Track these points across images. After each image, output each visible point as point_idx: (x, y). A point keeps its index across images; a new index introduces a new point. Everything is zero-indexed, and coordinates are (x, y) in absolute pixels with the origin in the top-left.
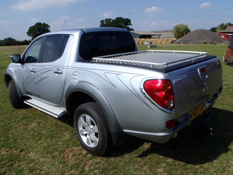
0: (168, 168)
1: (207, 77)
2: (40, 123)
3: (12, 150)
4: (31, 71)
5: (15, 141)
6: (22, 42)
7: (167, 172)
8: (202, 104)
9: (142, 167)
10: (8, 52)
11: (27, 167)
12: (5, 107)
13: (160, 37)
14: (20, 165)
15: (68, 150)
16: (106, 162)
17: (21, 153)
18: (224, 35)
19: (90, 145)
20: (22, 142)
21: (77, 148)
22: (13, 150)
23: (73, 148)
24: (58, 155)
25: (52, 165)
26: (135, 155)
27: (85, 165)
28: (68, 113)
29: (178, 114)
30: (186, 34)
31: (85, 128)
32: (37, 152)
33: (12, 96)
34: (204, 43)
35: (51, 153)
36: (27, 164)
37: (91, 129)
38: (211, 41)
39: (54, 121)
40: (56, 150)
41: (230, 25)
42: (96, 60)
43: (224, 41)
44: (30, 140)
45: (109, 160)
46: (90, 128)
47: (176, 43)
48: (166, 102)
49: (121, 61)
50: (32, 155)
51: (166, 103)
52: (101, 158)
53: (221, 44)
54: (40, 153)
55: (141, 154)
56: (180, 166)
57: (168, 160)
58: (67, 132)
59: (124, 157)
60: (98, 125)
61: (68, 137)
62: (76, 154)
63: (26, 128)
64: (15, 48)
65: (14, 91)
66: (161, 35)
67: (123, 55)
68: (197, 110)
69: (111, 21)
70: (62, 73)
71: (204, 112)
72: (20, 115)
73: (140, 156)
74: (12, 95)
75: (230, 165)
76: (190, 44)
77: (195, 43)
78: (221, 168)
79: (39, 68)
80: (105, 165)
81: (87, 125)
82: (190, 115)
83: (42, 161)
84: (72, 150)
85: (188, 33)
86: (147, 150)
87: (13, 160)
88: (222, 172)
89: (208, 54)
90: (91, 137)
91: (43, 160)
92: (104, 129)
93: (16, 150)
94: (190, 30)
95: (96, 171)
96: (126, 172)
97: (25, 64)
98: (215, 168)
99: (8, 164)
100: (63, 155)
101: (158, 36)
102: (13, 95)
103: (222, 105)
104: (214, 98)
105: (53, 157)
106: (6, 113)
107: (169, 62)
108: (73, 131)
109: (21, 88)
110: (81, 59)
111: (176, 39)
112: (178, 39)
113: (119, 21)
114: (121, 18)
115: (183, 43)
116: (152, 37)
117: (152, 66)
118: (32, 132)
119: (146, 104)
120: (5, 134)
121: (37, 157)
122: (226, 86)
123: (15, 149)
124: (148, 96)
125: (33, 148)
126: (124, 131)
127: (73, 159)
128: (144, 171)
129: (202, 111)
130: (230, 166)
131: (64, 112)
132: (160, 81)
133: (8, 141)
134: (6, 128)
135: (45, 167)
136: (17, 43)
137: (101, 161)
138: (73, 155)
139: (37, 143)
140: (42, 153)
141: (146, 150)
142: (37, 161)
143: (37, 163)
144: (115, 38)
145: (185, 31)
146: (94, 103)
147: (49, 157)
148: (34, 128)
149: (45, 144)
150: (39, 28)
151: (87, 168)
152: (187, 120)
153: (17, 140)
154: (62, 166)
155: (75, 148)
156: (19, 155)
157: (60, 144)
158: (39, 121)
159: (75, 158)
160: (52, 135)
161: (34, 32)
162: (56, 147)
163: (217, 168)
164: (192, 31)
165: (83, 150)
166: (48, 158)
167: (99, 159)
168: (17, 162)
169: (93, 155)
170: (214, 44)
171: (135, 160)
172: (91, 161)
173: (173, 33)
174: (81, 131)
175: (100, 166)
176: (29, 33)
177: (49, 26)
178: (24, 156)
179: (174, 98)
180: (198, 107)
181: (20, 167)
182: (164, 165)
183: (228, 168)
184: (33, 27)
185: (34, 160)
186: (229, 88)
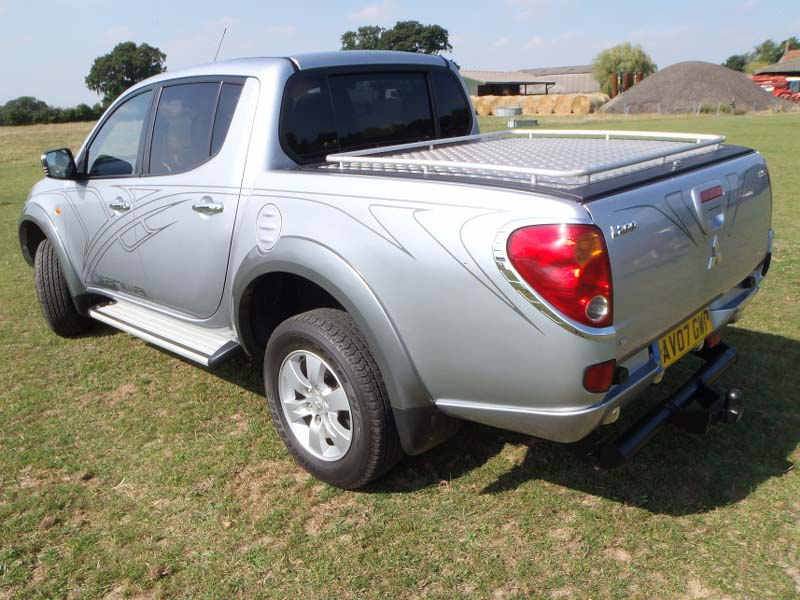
0: (586, 528)
1: (721, 217)
2: (149, 382)
3: (58, 473)
4: (111, 206)
5: (66, 443)
6: (73, 112)
7: (583, 539)
8: (702, 312)
9: (500, 525)
10: (23, 147)
11: (111, 529)
12: (24, 332)
13: (551, 89)
14: (89, 523)
15: (246, 472)
16: (377, 508)
17: (89, 482)
18: (774, 81)
19: (321, 453)
20: (88, 445)
21: (277, 464)
22: (61, 474)
23: (264, 464)
24: (214, 486)
25: (196, 519)
26: (474, 486)
27: (305, 520)
28: (244, 347)
29: (624, 342)
30: (641, 78)
31: (303, 397)
32: (142, 479)
33: (48, 295)
34: (702, 111)
35: (191, 482)
36: (111, 519)
37: (325, 399)
38: (727, 103)
39: (195, 376)
40: (208, 470)
41: (794, 45)
42: (341, 164)
43: (774, 104)
44: (115, 441)
45: (386, 501)
46: (321, 395)
47: (607, 112)
48: (583, 301)
49: (428, 167)
50: (126, 488)
51: (585, 304)
52: (358, 495)
53: (762, 112)
54: (151, 482)
55: (495, 483)
56: (626, 520)
57: (585, 502)
58: (241, 411)
59: (438, 492)
60: (349, 384)
61: (246, 429)
62: (275, 486)
63: (100, 402)
64: (48, 135)
65: (56, 276)
66: (554, 84)
67: (431, 147)
68: (685, 332)
69: (380, 36)
70: (221, 210)
71: (707, 341)
72: (76, 357)
73: (493, 489)
74: (47, 290)
75: (793, 515)
76: (654, 116)
77: (672, 112)
78: (764, 525)
79: (139, 194)
80: (374, 518)
81: (310, 387)
82: (662, 347)
83: (160, 507)
84: (261, 472)
85: (648, 75)
86: (516, 469)
87: (61, 507)
88: (768, 537)
89: (724, 141)
90: (323, 425)
91: (163, 503)
92: (371, 399)
93: (70, 473)
94: (656, 66)
95: (345, 538)
96: (444, 540)
97: (91, 182)
98: (744, 524)
99: (47, 519)
100: (232, 489)
101: (543, 87)
102: (52, 290)
103: (768, 318)
104: (742, 291)
105: (198, 495)
106: (30, 351)
107: (593, 166)
108: (261, 410)
109: (78, 267)
110: (288, 160)
111: (607, 96)
112: (611, 97)
113: (409, 36)
114: (413, 24)
115: (630, 112)
116: (522, 91)
117: (537, 182)
118: (122, 414)
119: (516, 309)
120: (29, 422)
121: (142, 496)
122: (780, 257)
123: (66, 470)
124: (522, 282)
125: (129, 465)
126: (440, 402)
127: (264, 500)
128: (506, 537)
129: (702, 337)
130: (795, 519)
131: (230, 343)
132: (563, 230)
133: (42, 442)
134: (32, 400)
135: (172, 529)
136: (52, 115)
137: (361, 505)
138: (265, 486)
139: (139, 449)
140: (160, 482)
141: (512, 470)
142: (142, 507)
143: (146, 515)
144: (393, 94)
145: (638, 70)
146: (334, 310)
147: (184, 496)
148: (129, 400)
149: (168, 453)
150: (129, 63)
151: (312, 530)
152: (651, 364)
153: (73, 441)
154: (227, 524)
155: (271, 464)
156: (80, 490)
157: (217, 454)
158: (143, 376)
159: (273, 497)
160: (192, 421)
161: (113, 77)
162: (205, 462)
163: (751, 527)
164: (660, 68)
165: (297, 472)
166: (179, 499)
167: (351, 500)
168: (77, 512)
169: (332, 485)
170: (737, 113)
171: (475, 502)
172: (327, 506)
173: (596, 78)
174: (291, 408)
175: (357, 524)
176: (93, 82)
177: (164, 56)
178: (98, 491)
179: (611, 290)
180: (690, 322)
181: (86, 527)
182: (572, 517)
183: (787, 526)
184: (109, 58)
185: (133, 506)
186: (791, 262)
